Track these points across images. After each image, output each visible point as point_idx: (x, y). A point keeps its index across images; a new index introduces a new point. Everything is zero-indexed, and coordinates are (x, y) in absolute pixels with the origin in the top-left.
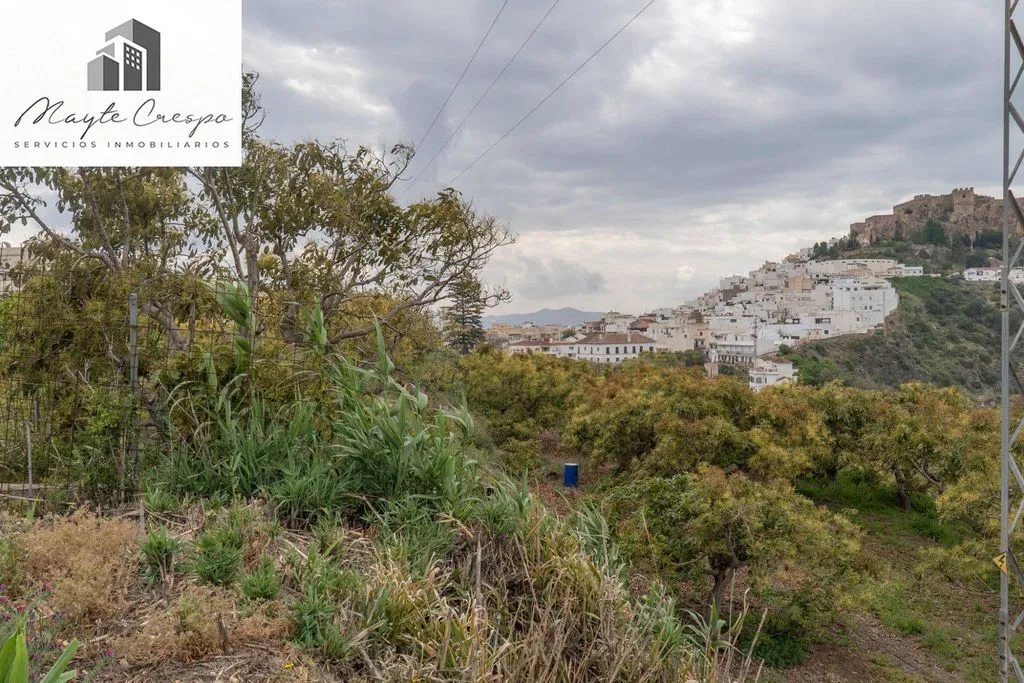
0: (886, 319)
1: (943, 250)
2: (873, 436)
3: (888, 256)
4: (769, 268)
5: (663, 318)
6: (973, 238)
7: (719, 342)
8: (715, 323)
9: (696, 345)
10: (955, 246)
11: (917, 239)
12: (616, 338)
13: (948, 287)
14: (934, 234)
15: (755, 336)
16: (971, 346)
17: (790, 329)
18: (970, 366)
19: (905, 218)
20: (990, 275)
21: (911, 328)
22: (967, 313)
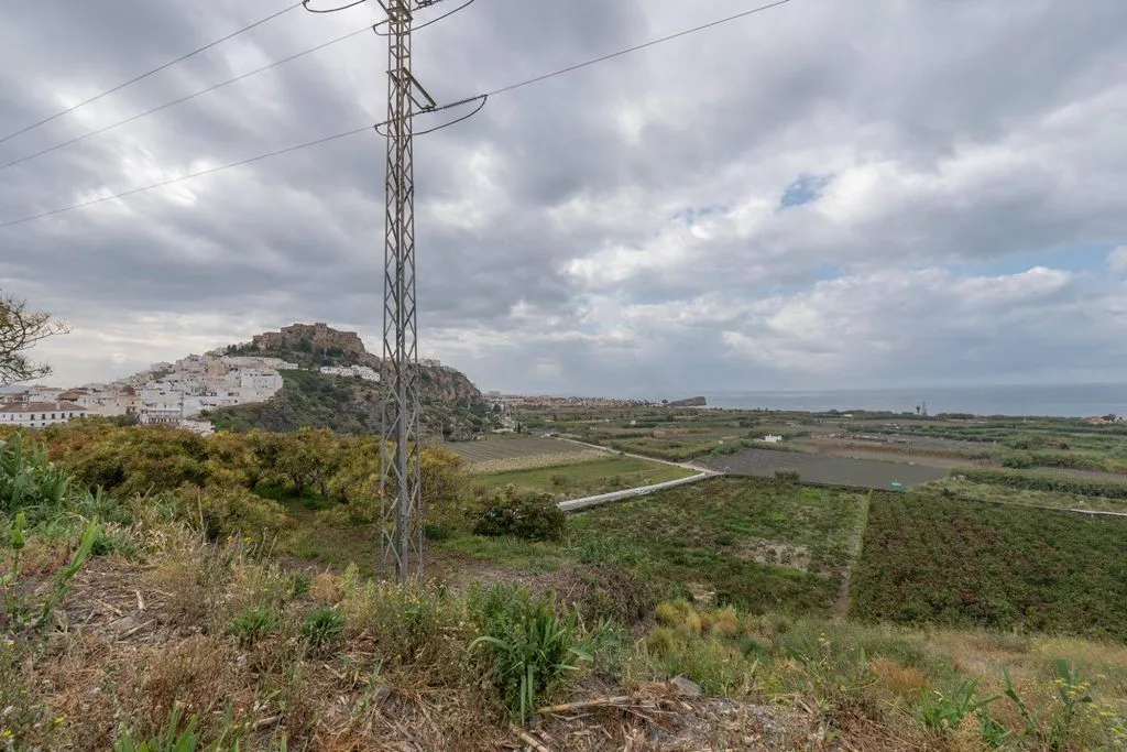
0: (276, 393)
1: (309, 356)
2: (285, 458)
3: (277, 356)
4: (193, 358)
5: (95, 391)
6: (326, 350)
7: (149, 409)
8: (145, 395)
9: (128, 411)
10: (316, 355)
11: (295, 347)
12: (42, 407)
13: (313, 376)
14: (304, 346)
15: (181, 404)
16: (324, 409)
17: (209, 399)
18: (324, 419)
19: (288, 336)
20: (334, 371)
21: (291, 399)
22: (323, 391)
